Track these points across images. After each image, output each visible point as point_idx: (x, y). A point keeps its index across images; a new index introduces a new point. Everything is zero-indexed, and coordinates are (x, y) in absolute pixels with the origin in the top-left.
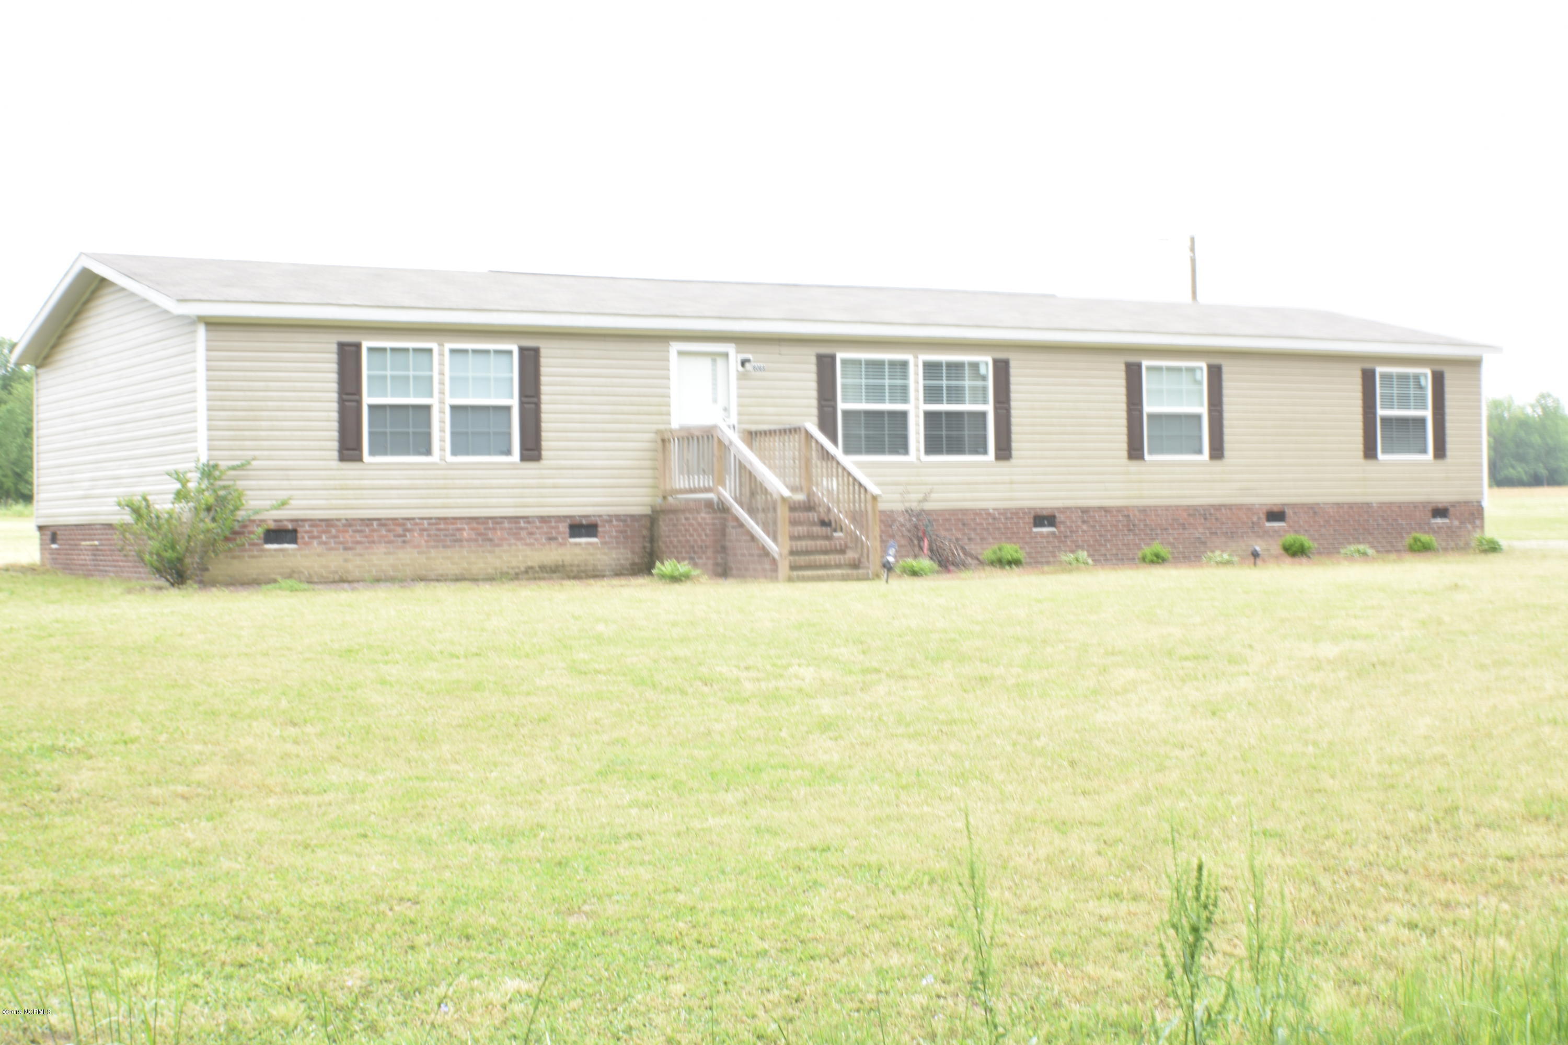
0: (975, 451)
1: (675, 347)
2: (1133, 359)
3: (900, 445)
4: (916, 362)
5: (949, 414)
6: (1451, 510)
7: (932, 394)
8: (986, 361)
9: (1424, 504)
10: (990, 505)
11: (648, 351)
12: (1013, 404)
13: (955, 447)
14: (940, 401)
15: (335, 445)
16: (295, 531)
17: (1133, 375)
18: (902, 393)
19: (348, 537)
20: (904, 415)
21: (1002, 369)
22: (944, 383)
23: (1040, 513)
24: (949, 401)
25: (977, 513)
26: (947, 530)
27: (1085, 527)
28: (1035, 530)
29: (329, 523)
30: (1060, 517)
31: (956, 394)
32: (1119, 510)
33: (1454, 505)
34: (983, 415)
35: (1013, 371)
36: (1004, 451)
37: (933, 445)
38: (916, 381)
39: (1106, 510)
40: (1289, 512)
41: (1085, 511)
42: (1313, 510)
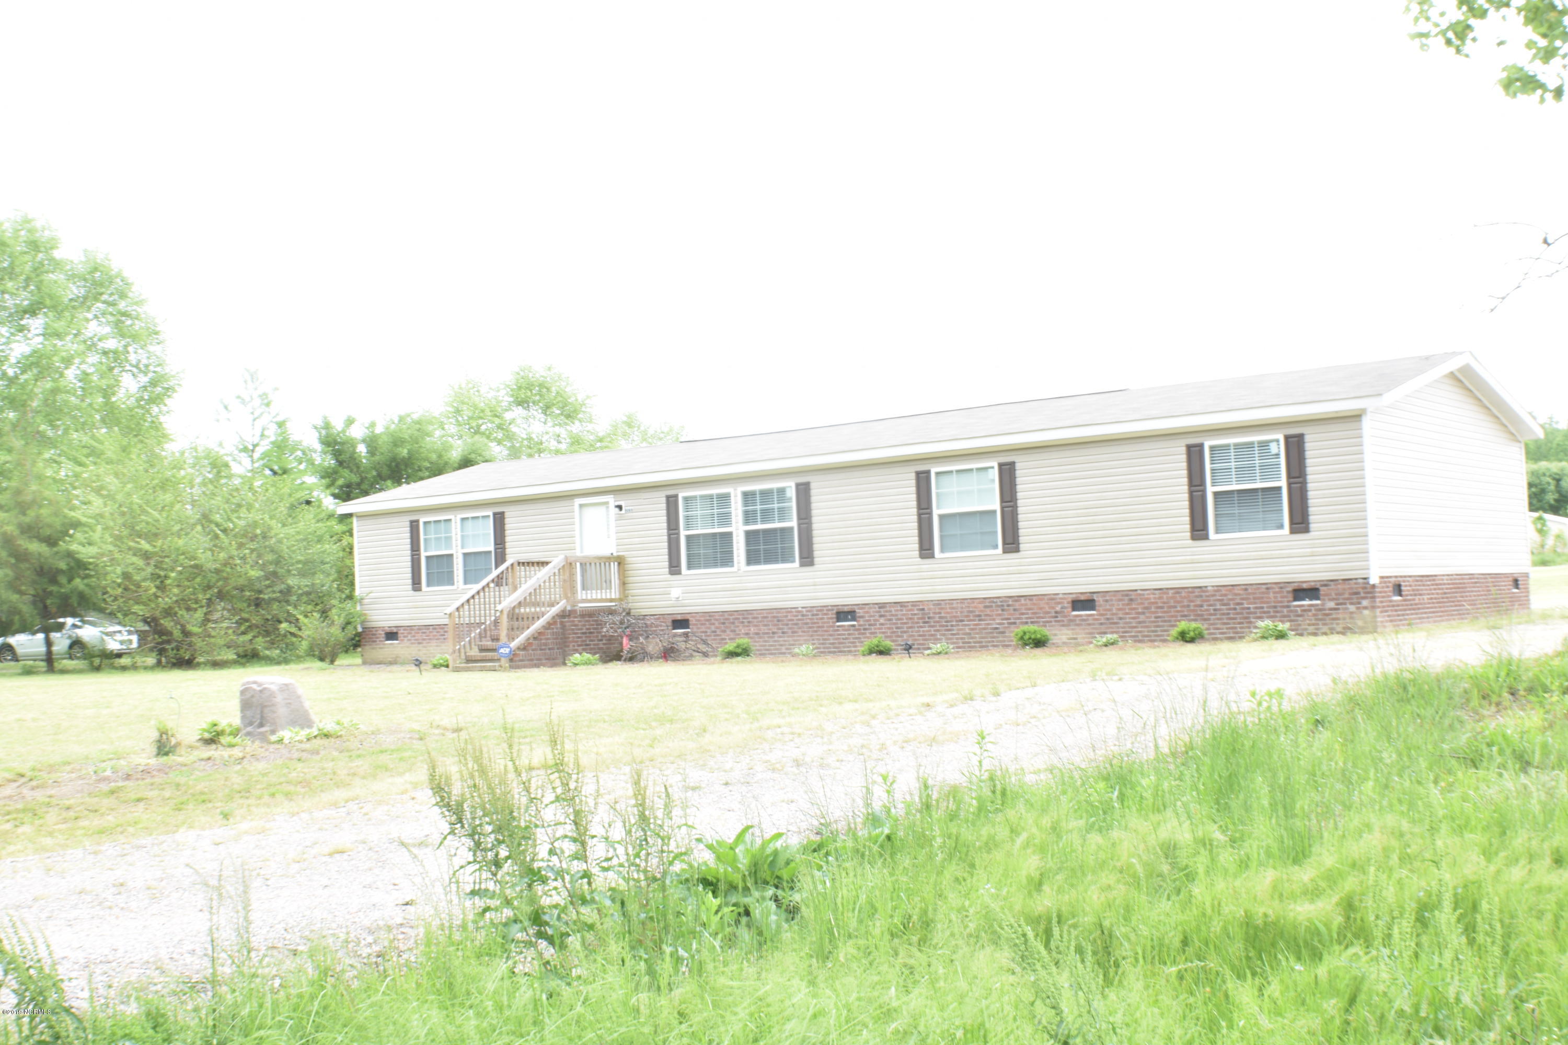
0: (784, 560)
1: (578, 501)
2: (922, 467)
3: (726, 559)
4: (736, 493)
5: (766, 531)
6: (1323, 590)
7: (749, 517)
8: (790, 486)
9: (1281, 585)
10: (799, 604)
11: (561, 506)
12: (814, 519)
13: (771, 558)
14: (755, 522)
15: (410, 581)
16: (396, 633)
17: (923, 482)
18: (725, 518)
19: (418, 636)
20: (730, 535)
21: (804, 491)
22: (759, 507)
23: (841, 608)
24: (763, 522)
25: (788, 610)
26: (765, 625)
27: (882, 620)
28: (838, 624)
29: (410, 627)
30: (860, 612)
31: (766, 515)
32: (914, 604)
33: (1326, 583)
34: (791, 529)
35: (813, 492)
36: (807, 559)
37: (752, 558)
38: (737, 508)
39: (901, 604)
40: (1099, 599)
41: (882, 606)
42: (1129, 596)
